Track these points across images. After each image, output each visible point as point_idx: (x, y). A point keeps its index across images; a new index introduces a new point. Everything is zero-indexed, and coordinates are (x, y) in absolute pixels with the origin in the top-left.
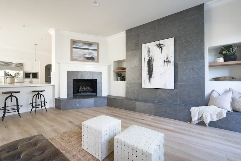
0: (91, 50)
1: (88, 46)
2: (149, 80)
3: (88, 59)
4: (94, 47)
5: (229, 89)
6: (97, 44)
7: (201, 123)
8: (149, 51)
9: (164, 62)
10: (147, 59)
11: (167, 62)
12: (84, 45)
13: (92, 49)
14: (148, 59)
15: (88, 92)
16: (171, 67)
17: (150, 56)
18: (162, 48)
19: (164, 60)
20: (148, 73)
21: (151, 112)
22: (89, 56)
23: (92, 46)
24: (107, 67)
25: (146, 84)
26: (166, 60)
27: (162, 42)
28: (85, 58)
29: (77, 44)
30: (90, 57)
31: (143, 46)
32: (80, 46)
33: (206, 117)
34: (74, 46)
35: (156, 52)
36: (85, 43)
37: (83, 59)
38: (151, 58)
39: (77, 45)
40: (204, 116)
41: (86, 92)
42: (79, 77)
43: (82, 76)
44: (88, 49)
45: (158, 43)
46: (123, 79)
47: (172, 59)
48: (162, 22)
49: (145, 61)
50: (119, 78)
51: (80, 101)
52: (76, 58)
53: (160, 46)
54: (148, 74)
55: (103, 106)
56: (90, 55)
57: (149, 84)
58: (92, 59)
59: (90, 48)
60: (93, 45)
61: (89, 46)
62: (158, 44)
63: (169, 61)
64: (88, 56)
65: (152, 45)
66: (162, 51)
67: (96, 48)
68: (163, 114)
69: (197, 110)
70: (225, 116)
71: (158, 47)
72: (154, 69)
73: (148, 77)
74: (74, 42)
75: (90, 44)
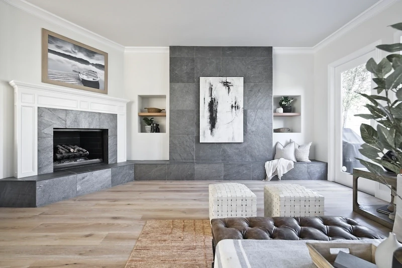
0: (93, 64)
1: (85, 55)
2: (212, 131)
3: (85, 83)
4: (98, 60)
5: (289, 141)
6: (105, 55)
7: (276, 178)
8: (212, 89)
9: (232, 107)
10: (208, 100)
11: (235, 107)
12: (76, 51)
13: (95, 63)
14: (210, 100)
15: (80, 157)
16: (240, 113)
17: (213, 96)
18: (229, 88)
19: (231, 105)
20: (209, 120)
21: (219, 177)
22: (88, 78)
23: (94, 56)
24: (125, 105)
25: (206, 137)
26: (234, 105)
27: (229, 79)
28: (79, 79)
29: (60, 44)
30: (91, 79)
31: (202, 79)
32: (66, 51)
33: (280, 171)
34: (52, 47)
35: (220, 92)
36: (80, 47)
37: (74, 81)
38: (215, 100)
39: (58, 47)
40: (278, 169)
41: (75, 157)
42: (69, 124)
43: (76, 120)
44: (86, 62)
45: (224, 79)
46: (157, 129)
47: (241, 105)
48: (228, 52)
49: (205, 103)
50: (148, 127)
51: (83, 178)
52: (58, 77)
53: (226, 84)
54: (210, 122)
55: (128, 182)
56: (91, 75)
57: (212, 137)
58: (94, 85)
59: (91, 61)
60: (96, 56)
61: (88, 56)
62: (224, 81)
63: (238, 107)
64: (85, 78)
65: (216, 81)
66: (229, 92)
67: (103, 64)
68: (235, 175)
69: (272, 164)
70: (293, 167)
71: (224, 85)
72: (219, 115)
73: (209, 126)
74: (50, 38)
75: (91, 52)
